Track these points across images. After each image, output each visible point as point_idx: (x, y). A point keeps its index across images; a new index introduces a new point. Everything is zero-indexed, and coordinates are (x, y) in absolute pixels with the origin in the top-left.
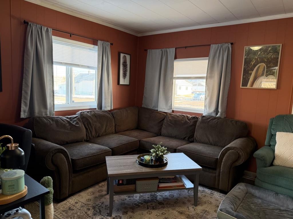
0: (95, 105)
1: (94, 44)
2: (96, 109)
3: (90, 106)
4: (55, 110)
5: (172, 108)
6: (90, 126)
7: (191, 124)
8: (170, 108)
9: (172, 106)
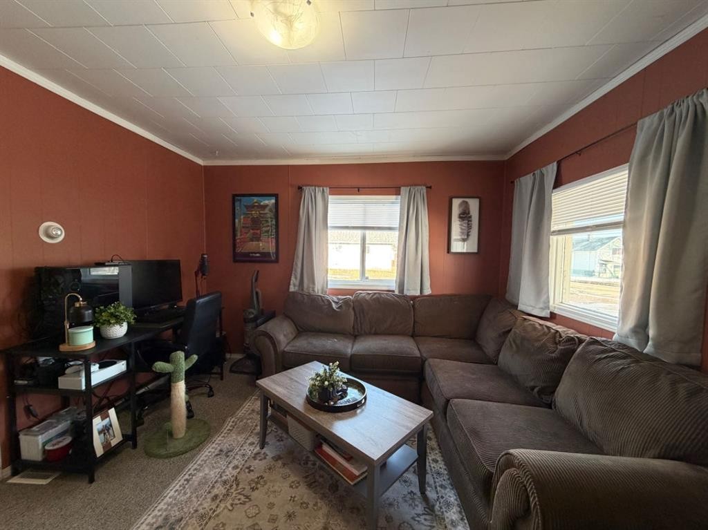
0: (394, 286)
1: (396, 194)
2: (393, 291)
3: (388, 286)
4: (329, 287)
5: (549, 308)
6: (362, 315)
7: (553, 355)
8: (546, 307)
9: (549, 302)
